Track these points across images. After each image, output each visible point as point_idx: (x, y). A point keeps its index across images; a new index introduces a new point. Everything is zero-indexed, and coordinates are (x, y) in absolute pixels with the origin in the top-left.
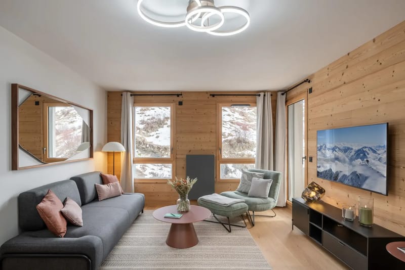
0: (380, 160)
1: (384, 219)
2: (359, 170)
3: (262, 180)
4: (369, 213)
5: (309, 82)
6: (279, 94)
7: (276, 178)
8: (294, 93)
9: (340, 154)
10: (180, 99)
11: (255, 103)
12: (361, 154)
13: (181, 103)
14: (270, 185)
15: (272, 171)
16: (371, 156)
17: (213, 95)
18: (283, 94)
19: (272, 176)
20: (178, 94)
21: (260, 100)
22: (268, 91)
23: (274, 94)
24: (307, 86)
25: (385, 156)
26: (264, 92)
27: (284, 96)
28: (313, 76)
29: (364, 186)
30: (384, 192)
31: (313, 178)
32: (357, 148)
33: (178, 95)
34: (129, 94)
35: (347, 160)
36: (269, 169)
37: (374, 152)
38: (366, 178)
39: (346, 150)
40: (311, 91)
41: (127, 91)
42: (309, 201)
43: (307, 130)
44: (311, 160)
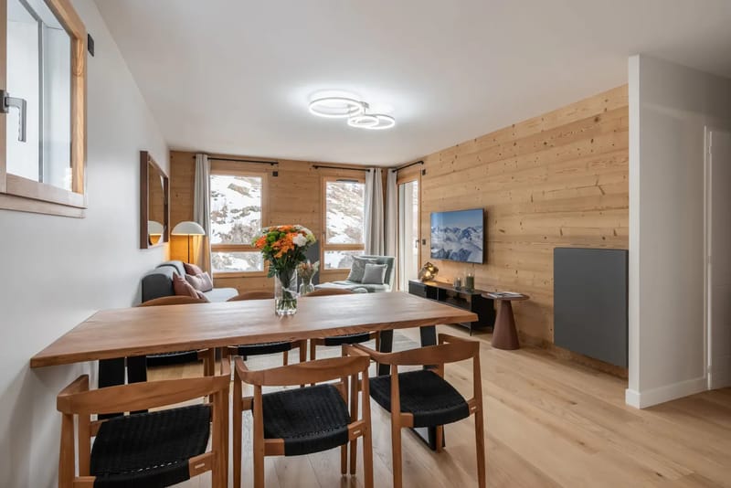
0: (479, 237)
1: (481, 284)
2: (465, 247)
3: (376, 265)
4: (471, 280)
5: (423, 163)
6: (390, 170)
7: (390, 262)
8: (406, 171)
9: (451, 235)
10: (274, 168)
11: (363, 180)
12: (466, 233)
13: (275, 174)
14: (385, 270)
15: (383, 256)
16: (473, 235)
17: (316, 166)
18: (394, 171)
19: (386, 260)
20: (273, 162)
21: (370, 176)
22: (378, 167)
23: (385, 170)
24: (421, 167)
25: (481, 234)
26: (374, 167)
27: (395, 174)
28: (426, 158)
29: (469, 260)
30: (481, 261)
31: (427, 259)
32: (464, 229)
33: (272, 164)
34: (206, 157)
35: (456, 239)
36: (380, 254)
37: (475, 231)
38: (470, 253)
39: (456, 230)
40: (424, 172)
41: (203, 153)
42: (425, 280)
43: (421, 212)
44: (424, 243)
